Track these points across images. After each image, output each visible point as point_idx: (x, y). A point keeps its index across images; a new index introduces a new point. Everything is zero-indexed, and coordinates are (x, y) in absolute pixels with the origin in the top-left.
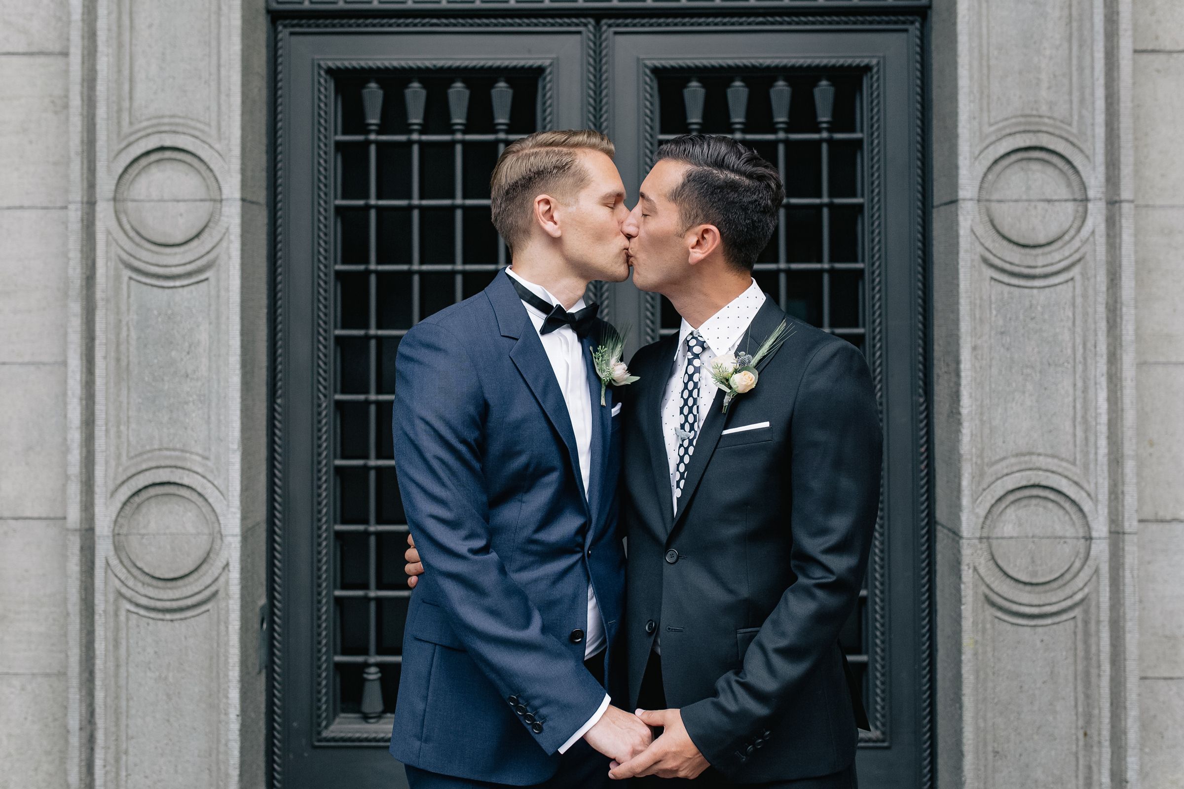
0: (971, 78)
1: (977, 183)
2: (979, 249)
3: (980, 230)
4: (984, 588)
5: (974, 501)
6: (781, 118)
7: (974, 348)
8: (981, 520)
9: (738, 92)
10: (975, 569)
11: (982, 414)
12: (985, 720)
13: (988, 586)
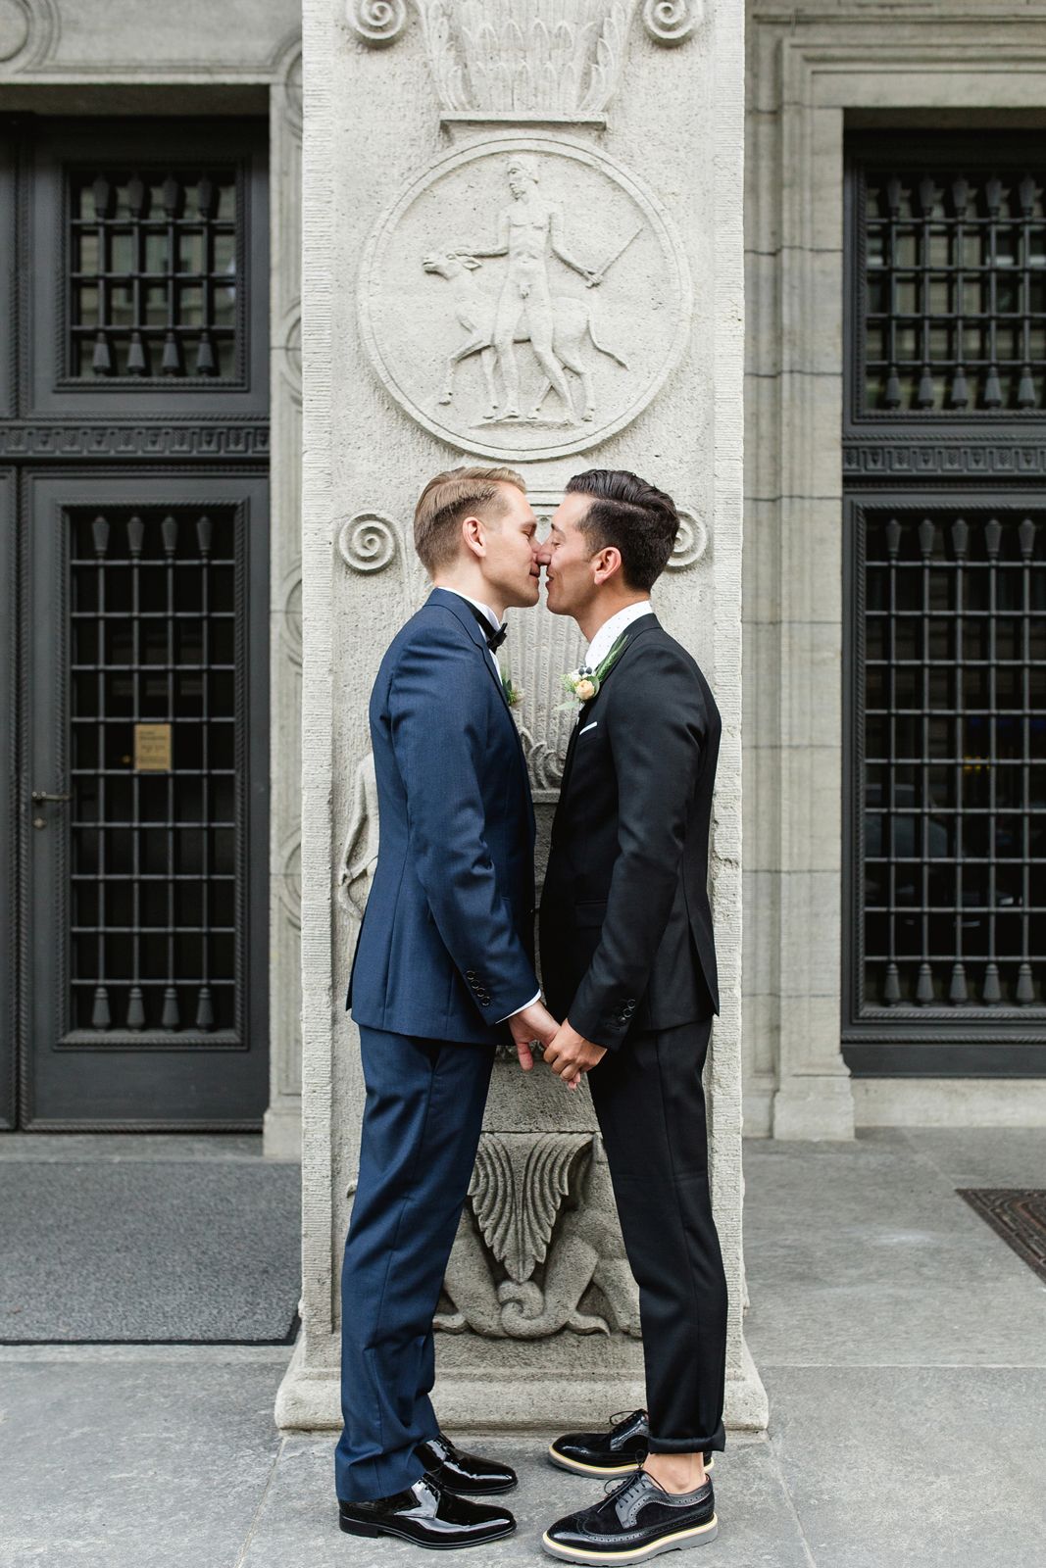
0: (281, 517)
1: (285, 599)
2: (286, 650)
3: (287, 635)
4: (287, 913)
5: (281, 846)
6: (169, 547)
7: (282, 728)
8: (285, 860)
9: (135, 526)
10: (280, 899)
11: (287, 778)
12: (288, 1015)
13: (291, 912)
